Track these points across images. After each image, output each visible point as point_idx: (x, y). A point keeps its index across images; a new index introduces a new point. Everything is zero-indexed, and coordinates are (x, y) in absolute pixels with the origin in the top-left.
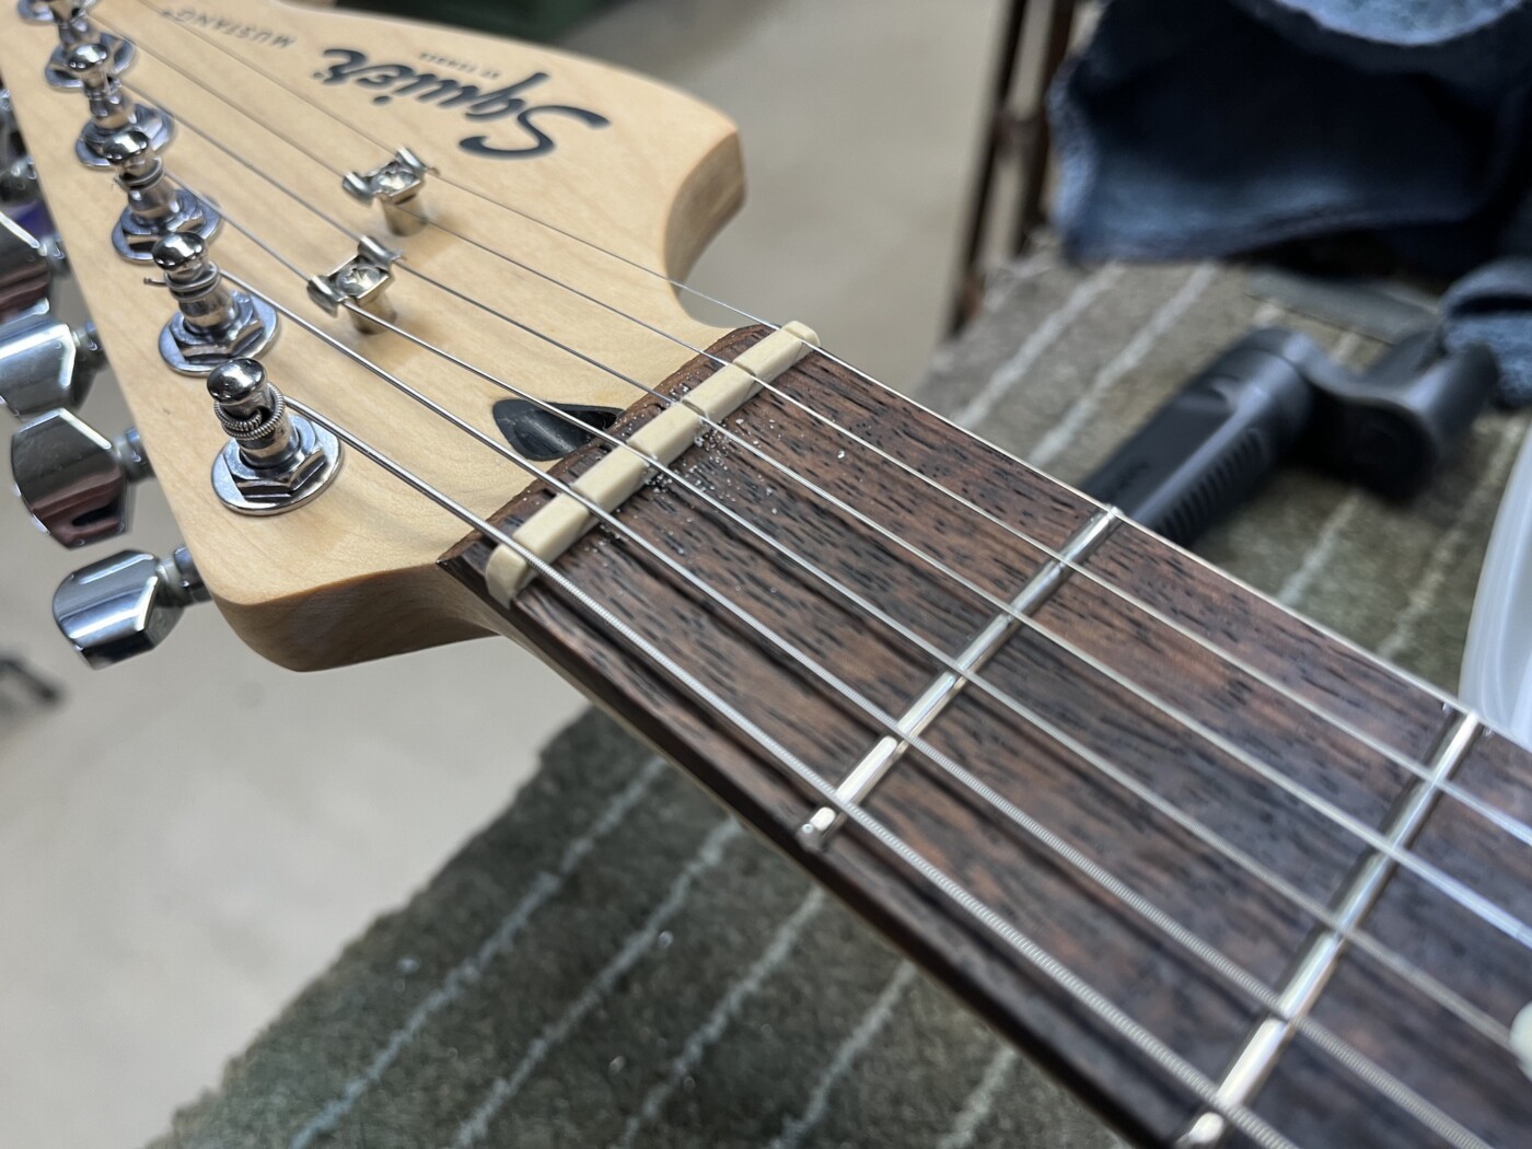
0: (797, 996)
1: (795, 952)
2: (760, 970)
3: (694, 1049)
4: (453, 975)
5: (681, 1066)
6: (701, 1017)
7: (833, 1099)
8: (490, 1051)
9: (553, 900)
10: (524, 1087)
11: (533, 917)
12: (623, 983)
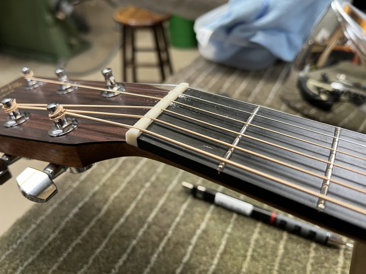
0: (88, 242)
1: (88, 233)
2: (80, 238)
3: (65, 255)
4: (11, 247)
5: (61, 259)
6: (66, 249)
7: (94, 260)
8: (18, 261)
9: (35, 229)
10: (26, 267)
11: (30, 234)
12: (50, 244)
